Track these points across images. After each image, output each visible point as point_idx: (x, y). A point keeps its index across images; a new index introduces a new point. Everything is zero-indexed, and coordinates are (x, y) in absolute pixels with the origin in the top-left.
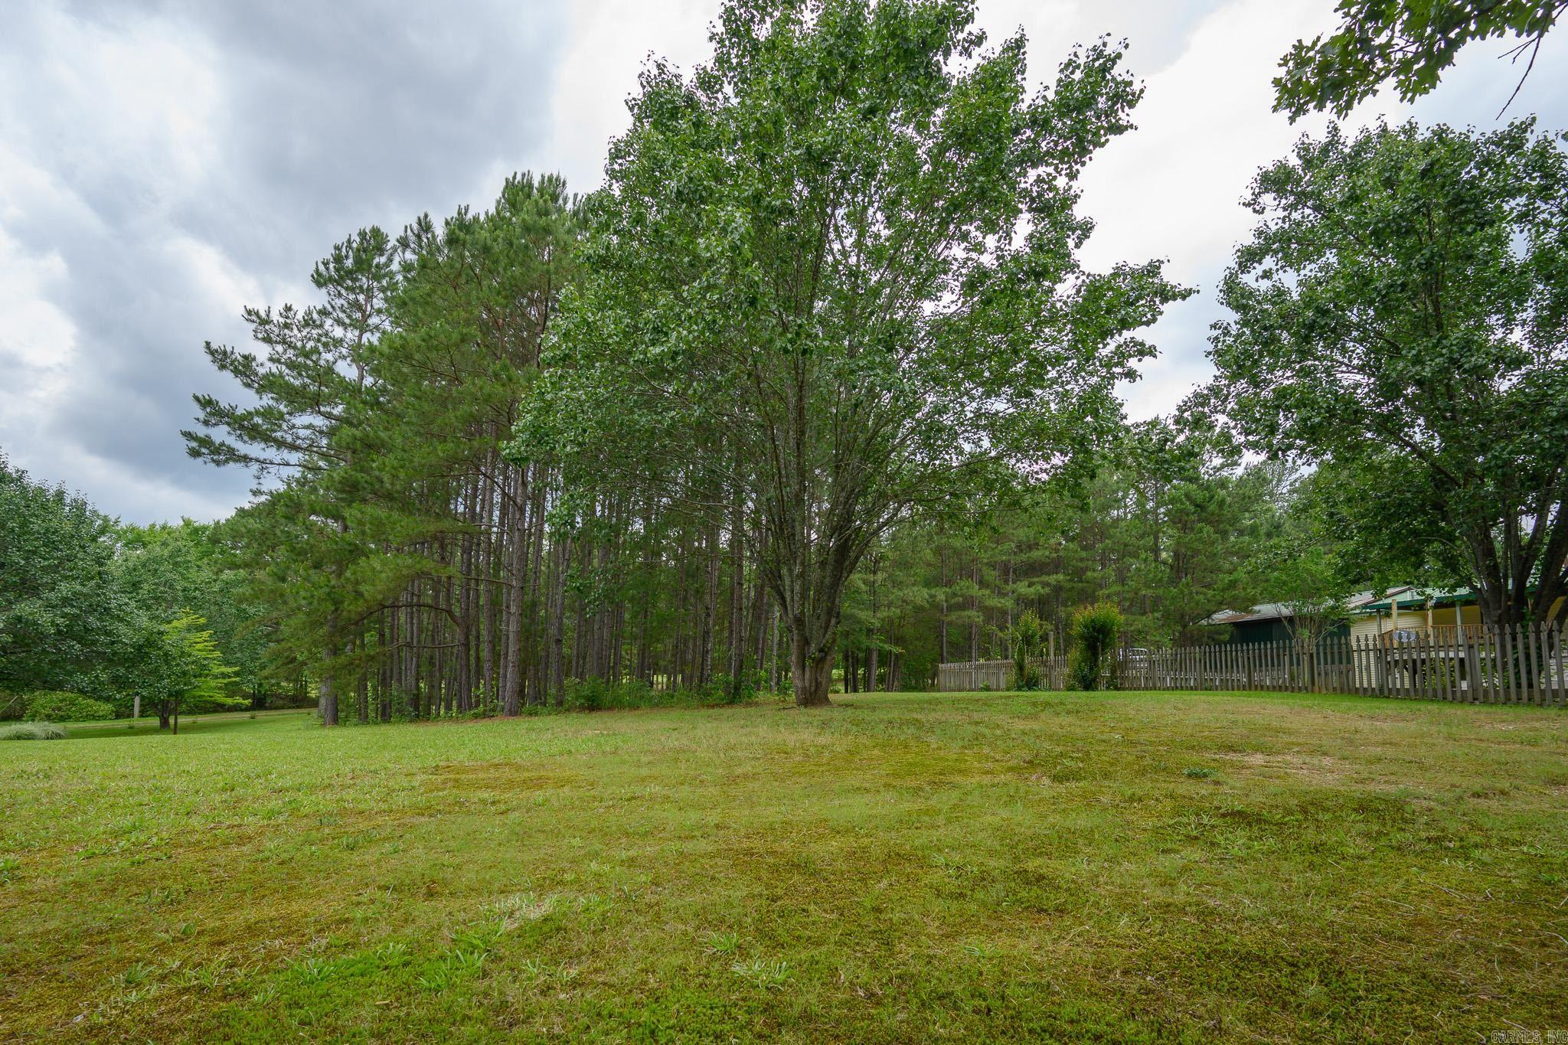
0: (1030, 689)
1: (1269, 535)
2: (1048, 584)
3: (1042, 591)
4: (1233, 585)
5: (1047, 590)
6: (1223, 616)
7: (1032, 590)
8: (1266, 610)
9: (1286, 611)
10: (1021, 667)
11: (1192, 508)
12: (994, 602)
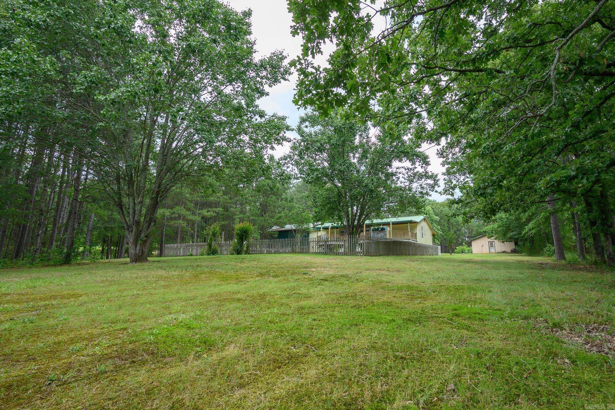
0: (213, 255)
1: (290, 202)
2: (215, 212)
3: (213, 215)
4: (280, 218)
5: (215, 214)
6: (275, 228)
7: (209, 213)
8: (288, 227)
9: (294, 228)
10: (210, 246)
11: (269, 189)
12: (191, 217)
